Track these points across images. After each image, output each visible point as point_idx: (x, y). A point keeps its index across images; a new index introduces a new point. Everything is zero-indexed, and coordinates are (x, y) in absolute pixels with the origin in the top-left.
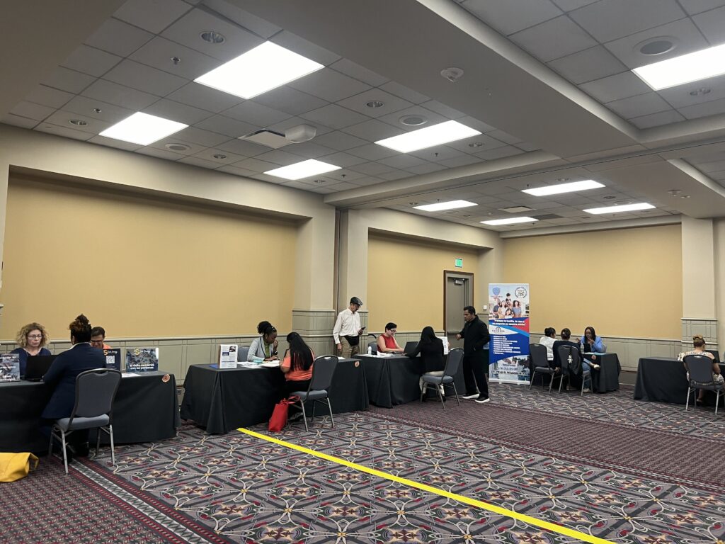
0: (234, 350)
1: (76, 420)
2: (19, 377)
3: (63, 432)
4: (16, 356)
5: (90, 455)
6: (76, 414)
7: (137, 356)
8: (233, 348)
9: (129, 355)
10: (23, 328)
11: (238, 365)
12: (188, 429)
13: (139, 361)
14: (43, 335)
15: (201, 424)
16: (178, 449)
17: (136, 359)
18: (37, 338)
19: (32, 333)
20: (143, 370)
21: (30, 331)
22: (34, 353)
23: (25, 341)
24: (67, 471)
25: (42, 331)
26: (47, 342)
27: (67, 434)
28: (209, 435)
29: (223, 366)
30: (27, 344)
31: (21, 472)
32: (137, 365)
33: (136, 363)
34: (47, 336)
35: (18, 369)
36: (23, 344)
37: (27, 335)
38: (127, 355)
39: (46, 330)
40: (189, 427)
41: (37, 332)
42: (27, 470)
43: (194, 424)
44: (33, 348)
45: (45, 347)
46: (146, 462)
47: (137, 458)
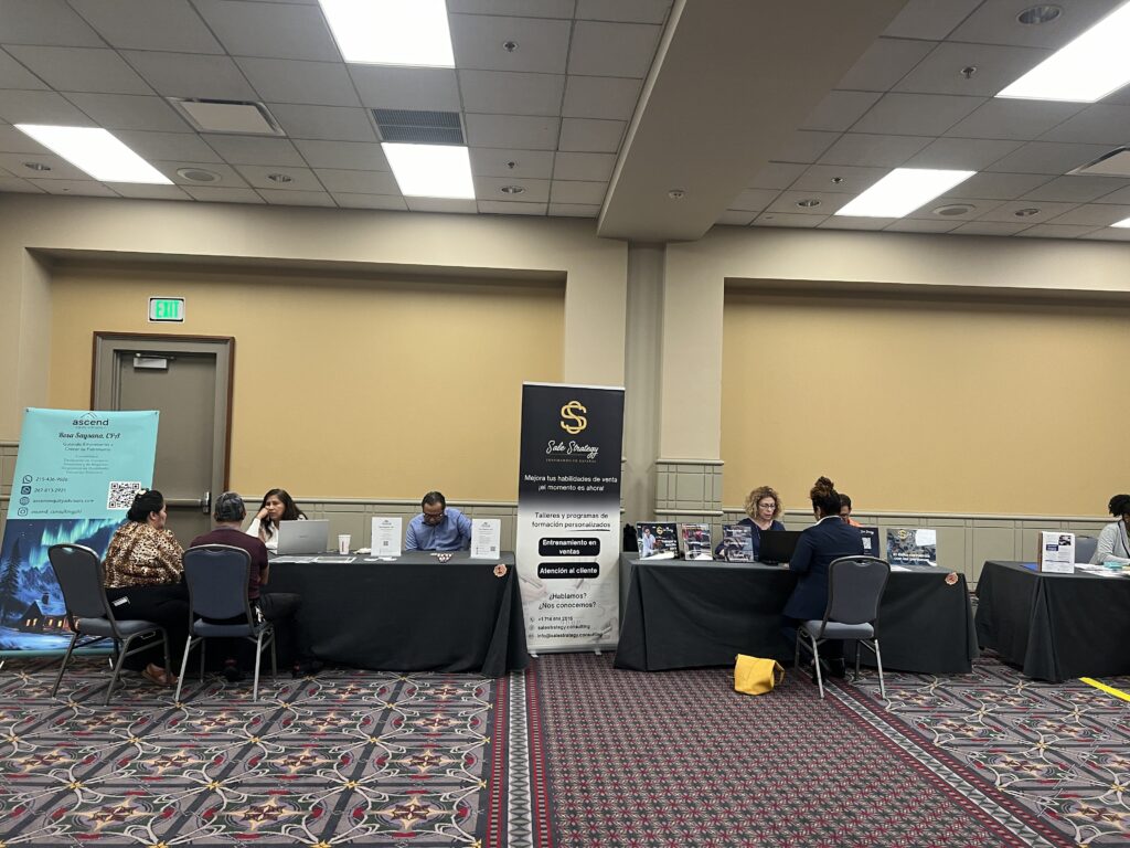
0: (1069, 543)
1: (830, 625)
3: (813, 639)
6: (831, 615)
8: (1066, 538)
9: (891, 538)
11: (1076, 568)
13: (906, 548)
14: (776, 505)
17: (902, 545)
18: (770, 509)
19: (764, 501)
20: (913, 563)
21: (762, 498)
22: (766, 527)
23: (756, 510)
24: (822, 695)
25: (775, 499)
28: (1029, 680)
29: (1048, 567)
30: (758, 515)
31: (765, 684)
32: (904, 554)
33: (902, 551)
36: (753, 513)
37: (758, 502)
38: (889, 538)
41: (770, 501)
42: (772, 684)
44: (765, 521)
45: (778, 520)
46: (932, 705)
47: (916, 695)
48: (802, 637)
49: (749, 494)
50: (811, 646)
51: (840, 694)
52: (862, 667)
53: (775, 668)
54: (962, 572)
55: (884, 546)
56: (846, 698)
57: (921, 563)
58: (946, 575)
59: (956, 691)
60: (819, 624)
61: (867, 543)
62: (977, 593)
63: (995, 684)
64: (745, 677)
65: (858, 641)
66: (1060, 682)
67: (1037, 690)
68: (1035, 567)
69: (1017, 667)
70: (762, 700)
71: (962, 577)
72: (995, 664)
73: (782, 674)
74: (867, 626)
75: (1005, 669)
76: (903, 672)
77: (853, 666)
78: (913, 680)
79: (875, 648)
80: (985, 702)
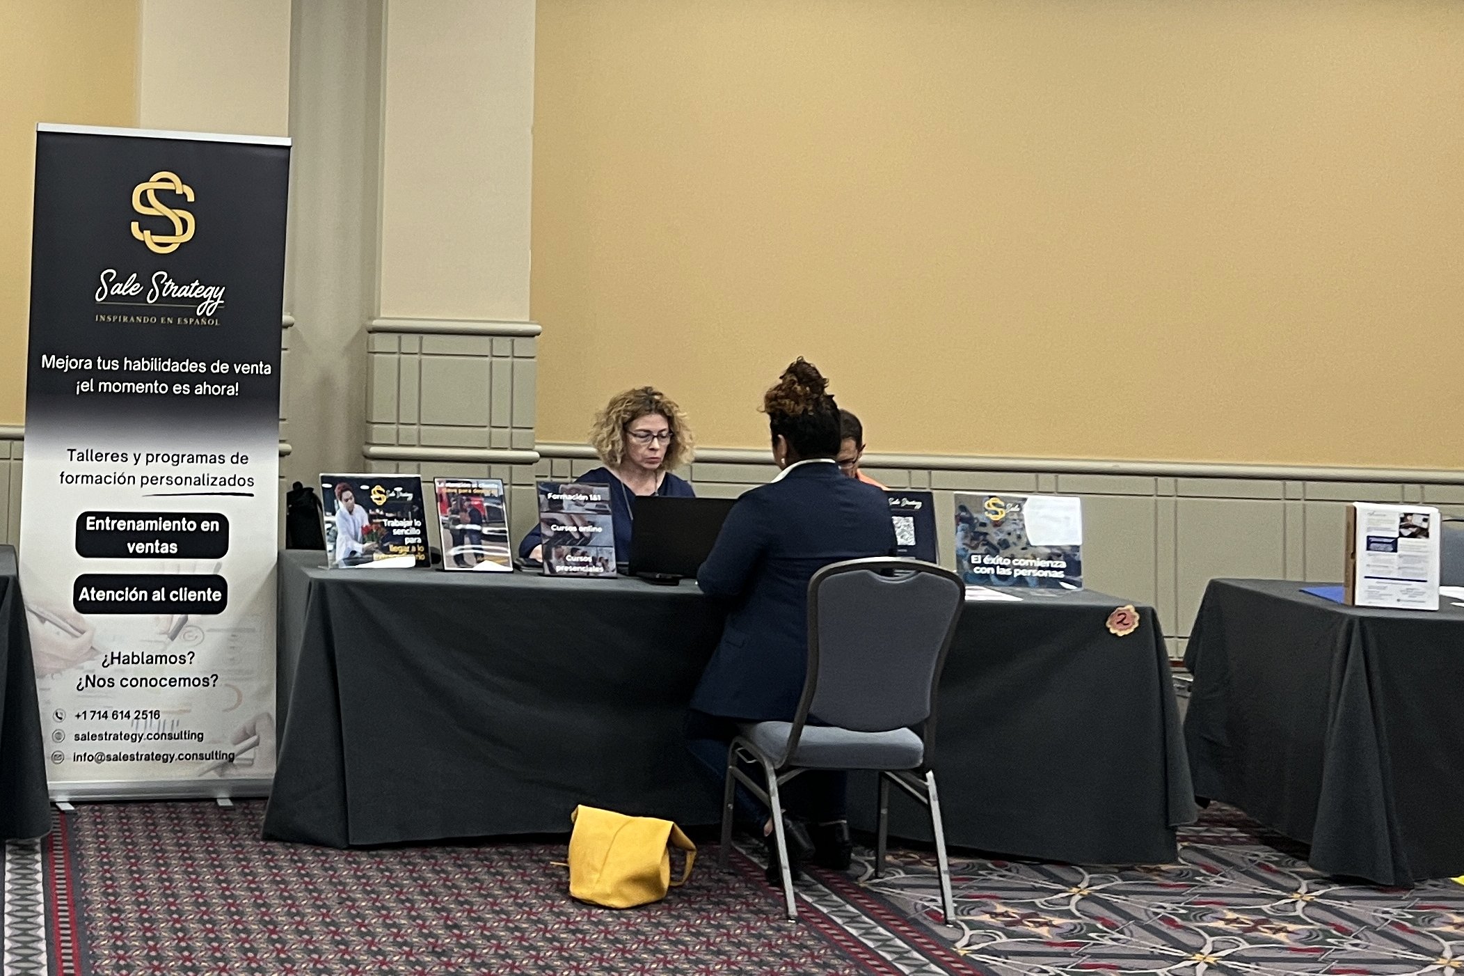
0: (1424, 532)
1: (811, 734)
2: (612, 565)
3: (770, 769)
4: (600, 494)
5: (854, 870)
6: (812, 710)
7: (997, 524)
8: (1417, 521)
9: (965, 517)
10: (613, 403)
11: (1442, 598)
12: (1218, 841)
13: (1005, 544)
14: (673, 433)
15: (1281, 831)
16: (1195, 913)
17: (995, 537)
18: (656, 444)
19: (641, 424)
20: (1021, 581)
21: (635, 415)
22: (648, 488)
23: (620, 446)
24: (793, 909)
25: (670, 420)
26: (685, 458)
27: (785, 778)
28: (1326, 882)
29: (1371, 595)
30: (626, 457)
31: (647, 880)
32: (999, 560)
33: (994, 550)
34: (685, 437)
35: (610, 537)
36: (612, 454)
37: (626, 427)
38: (959, 519)
39: (682, 414)
40: (1219, 831)
41: (656, 422)
42: (666, 881)
43: (1242, 825)
44: (645, 473)
45: (680, 472)
46: (1074, 939)
47: (1033, 913)
48: (741, 765)
49: (603, 406)
50: (765, 787)
51: (839, 910)
52: (895, 844)
53: (672, 843)
54: (1148, 603)
55: (949, 538)
56: (852, 920)
57: (1042, 582)
58: (1107, 612)
59: (1137, 905)
60: (782, 730)
61: (905, 530)
62: (1189, 662)
63: (1234, 889)
64: (598, 864)
65: (882, 775)
66: (1407, 887)
67: (1344, 906)
68: (1340, 596)
69: (1295, 849)
70: (638, 919)
71: (1148, 617)
72: (1235, 841)
73: (690, 859)
74: (907, 737)
75: (1263, 853)
76: (1002, 858)
77: (870, 842)
78: (1025, 877)
79: (926, 793)
80: (1213, 932)
